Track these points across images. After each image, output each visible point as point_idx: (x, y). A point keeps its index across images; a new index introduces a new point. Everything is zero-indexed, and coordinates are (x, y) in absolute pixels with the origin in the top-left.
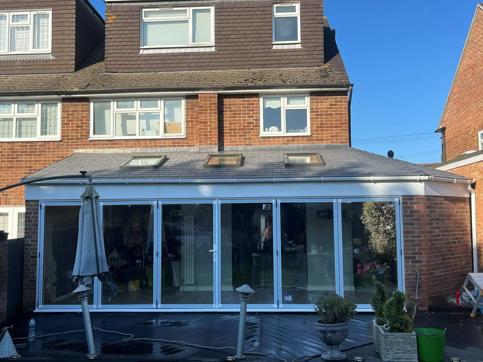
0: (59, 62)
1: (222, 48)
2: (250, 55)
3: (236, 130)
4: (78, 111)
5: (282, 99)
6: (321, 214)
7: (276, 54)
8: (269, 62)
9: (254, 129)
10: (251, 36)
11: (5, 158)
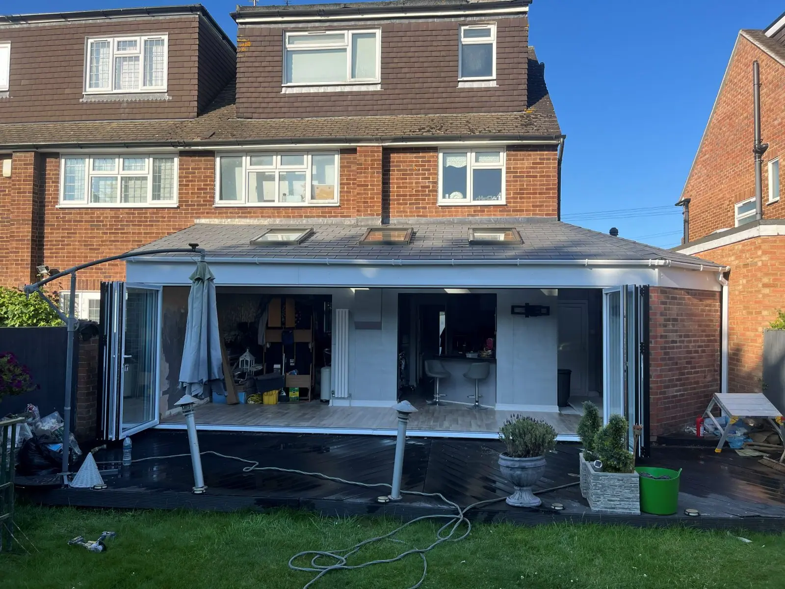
0: (177, 104)
1: (390, 86)
2: (426, 96)
3: (406, 195)
4: (200, 169)
5: (469, 154)
6: (517, 310)
7: (462, 95)
8: (453, 105)
9: (429, 195)
10: (429, 70)
11: (107, 229)
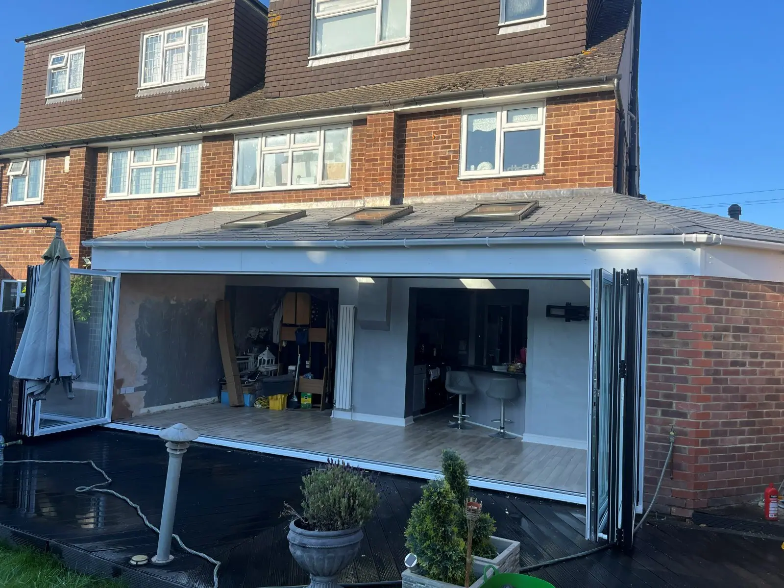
0: (214, 90)
1: (420, 44)
2: (461, 50)
3: (422, 170)
5: (499, 113)
6: (554, 312)
7: (503, 43)
8: (492, 57)
9: (449, 168)
10: (465, 17)
